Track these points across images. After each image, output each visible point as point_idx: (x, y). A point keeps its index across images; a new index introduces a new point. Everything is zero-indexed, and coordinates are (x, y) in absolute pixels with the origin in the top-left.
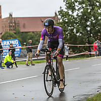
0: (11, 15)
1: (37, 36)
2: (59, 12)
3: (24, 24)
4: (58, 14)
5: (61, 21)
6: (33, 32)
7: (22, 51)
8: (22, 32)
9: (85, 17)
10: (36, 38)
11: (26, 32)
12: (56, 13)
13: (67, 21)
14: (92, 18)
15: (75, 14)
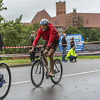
0: (75, 11)
3: (88, 20)
7: (85, 46)
8: (86, 28)
11: (89, 28)
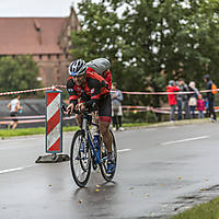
1: (25, 66)
2: (80, 5)
6: (14, 56)
10: (21, 73)
12: (72, 9)
15: (120, 12)
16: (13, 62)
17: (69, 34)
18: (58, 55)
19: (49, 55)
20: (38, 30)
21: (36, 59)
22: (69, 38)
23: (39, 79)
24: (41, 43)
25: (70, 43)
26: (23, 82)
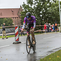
1: (9, 20)
2: (23, 5)
4: (22, 7)
5: (24, 11)
6: (7, 18)
9: (39, 8)
10: (9, 22)
13: (28, 11)
14: (44, 9)
15: (33, 7)
16: (7, 19)
17: (20, 12)
18: (18, 18)
19: (15, 18)
20: (13, 11)
21: (12, 18)
22: (20, 13)
23: (13, 23)
24: (13, 14)
25: (20, 15)
26: (9, 24)
